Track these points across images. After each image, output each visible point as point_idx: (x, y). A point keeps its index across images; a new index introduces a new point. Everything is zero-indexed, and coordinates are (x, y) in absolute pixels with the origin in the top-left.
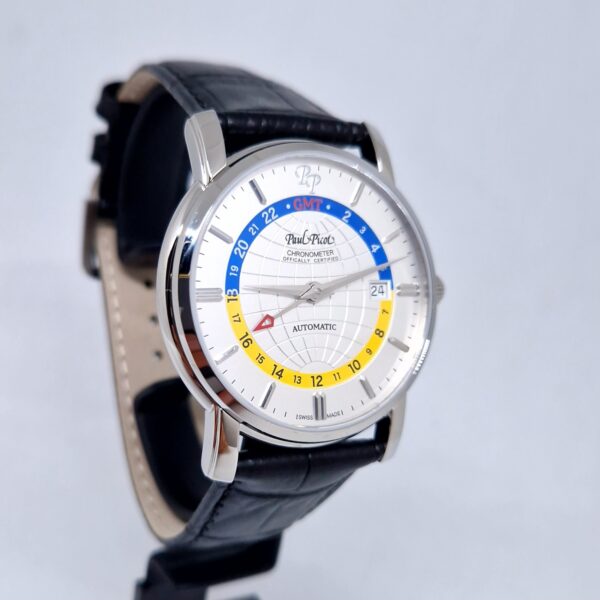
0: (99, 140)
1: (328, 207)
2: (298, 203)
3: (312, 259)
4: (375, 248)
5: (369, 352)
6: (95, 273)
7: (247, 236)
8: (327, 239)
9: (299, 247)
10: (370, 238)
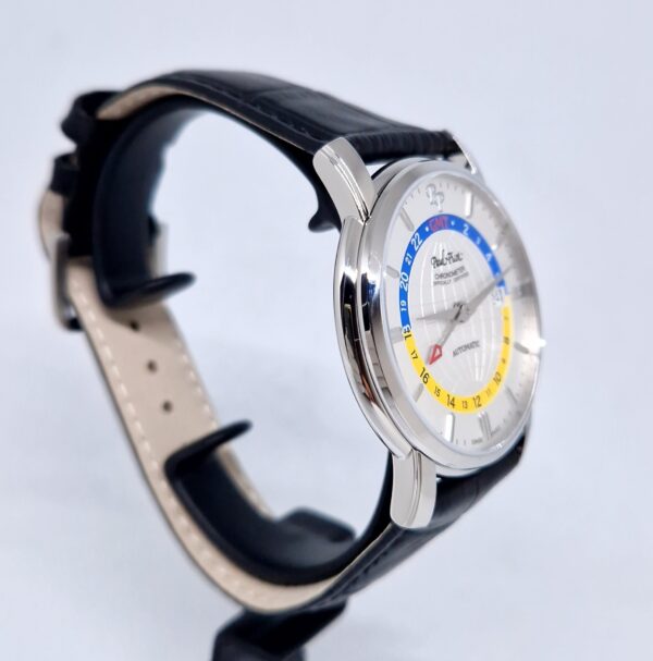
0: (62, 162)
1: (453, 223)
2: (433, 224)
3: (452, 278)
4: (489, 255)
5: (504, 361)
6: (74, 324)
7: (406, 268)
8: (458, 256)
9: (441, 269)
10: (484, 248)
